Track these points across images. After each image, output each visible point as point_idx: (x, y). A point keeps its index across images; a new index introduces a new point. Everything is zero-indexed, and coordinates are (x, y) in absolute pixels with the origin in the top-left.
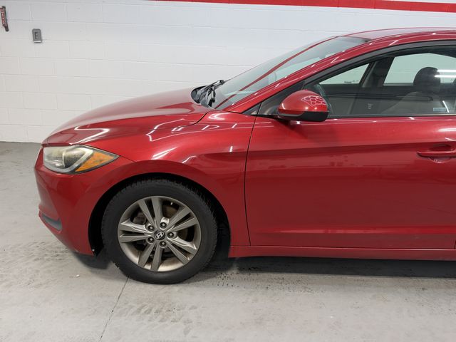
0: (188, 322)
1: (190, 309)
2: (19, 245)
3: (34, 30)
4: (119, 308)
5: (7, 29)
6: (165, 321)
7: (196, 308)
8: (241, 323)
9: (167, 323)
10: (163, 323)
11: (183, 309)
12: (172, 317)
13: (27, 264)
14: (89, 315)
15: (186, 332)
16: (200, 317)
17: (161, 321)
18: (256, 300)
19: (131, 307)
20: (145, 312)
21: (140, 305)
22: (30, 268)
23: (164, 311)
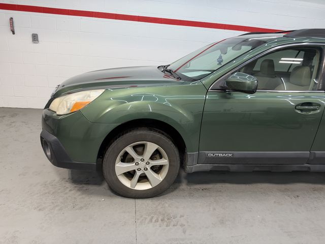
0: (182, 225)
1: (180, 217)
2: (54, 180)
3: (33, 34)
4: (138, 219)
5: (14, 33)
6: (169, 226)
7: (183, 216)
8: (213, 224)
9: (171, 227)
10: (169, 227)
11: (176, 217)
12: (172, 223)
13: (66, 193)
14: (123, 226)
15: (184, 232)
16: (188, 222)
17: (167, 226)
18: (214, 209)
19: (146, 218)
20: (155, 221)
21: (150, 217)
22: (69, 196)
23: (166, 219)
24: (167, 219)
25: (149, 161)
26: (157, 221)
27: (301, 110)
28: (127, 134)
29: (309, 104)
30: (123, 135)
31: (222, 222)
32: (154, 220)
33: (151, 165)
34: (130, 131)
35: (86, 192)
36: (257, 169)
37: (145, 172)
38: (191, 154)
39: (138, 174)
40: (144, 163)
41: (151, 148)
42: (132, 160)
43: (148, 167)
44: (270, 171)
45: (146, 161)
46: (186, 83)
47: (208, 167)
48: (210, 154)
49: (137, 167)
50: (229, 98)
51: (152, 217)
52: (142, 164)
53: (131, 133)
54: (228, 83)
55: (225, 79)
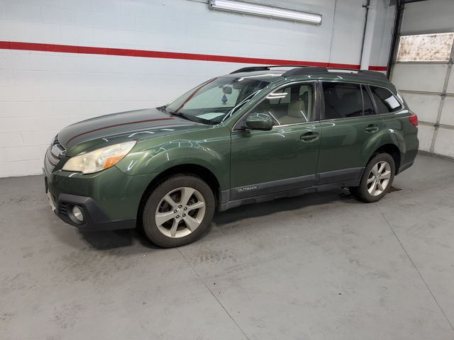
11: (222, 252)
12: (222, 257)
16: (234, 253)
21: (199, 258)
24: (215, 256)
25: (187, 206)
26: (207, 259)
27: (305, 140)
28: (166, 183)
29: (310, 133)
30: (161, 184)
31: (261, 247)
32: (204, 259)
33: (188, 211)
34: (167, 179)
35: (119, 254)
36: (277, 197)
37: (184, 218)
38: (225, 192)
39: (178, 221)
40: (182, 209)
41: (188, 192)
42: (169, 208)
43: (186, 213)
44: (287, 197)
45: (183, 207)
46: (208, 127)
47: (237, 203)
48: (240, 189)
49: (176, 215)
50: (249, 136)
51: (202, 258)
52: (179, 211)
53: (169, 181)
54: (248, 123)
55: (244, 120)
